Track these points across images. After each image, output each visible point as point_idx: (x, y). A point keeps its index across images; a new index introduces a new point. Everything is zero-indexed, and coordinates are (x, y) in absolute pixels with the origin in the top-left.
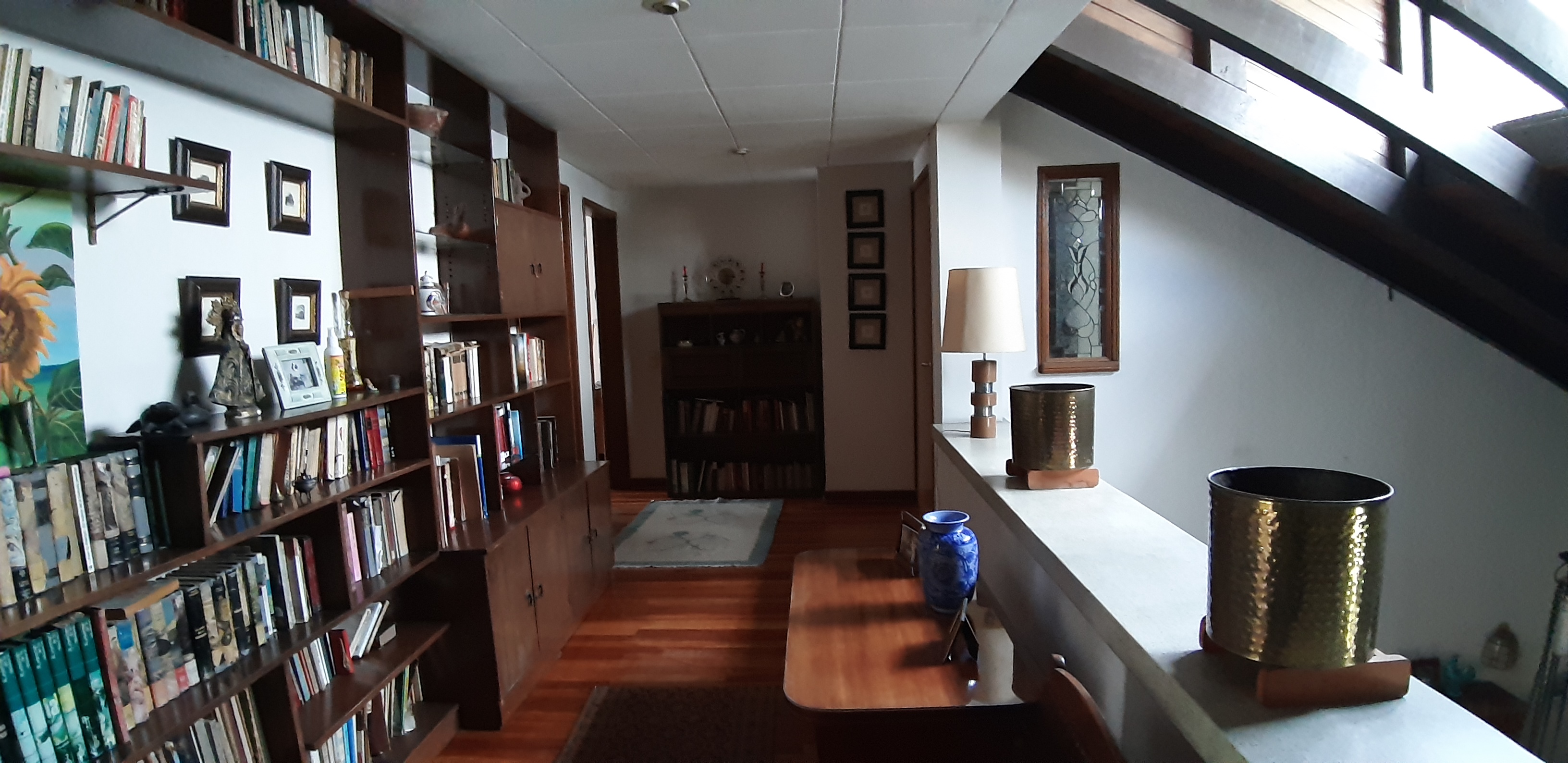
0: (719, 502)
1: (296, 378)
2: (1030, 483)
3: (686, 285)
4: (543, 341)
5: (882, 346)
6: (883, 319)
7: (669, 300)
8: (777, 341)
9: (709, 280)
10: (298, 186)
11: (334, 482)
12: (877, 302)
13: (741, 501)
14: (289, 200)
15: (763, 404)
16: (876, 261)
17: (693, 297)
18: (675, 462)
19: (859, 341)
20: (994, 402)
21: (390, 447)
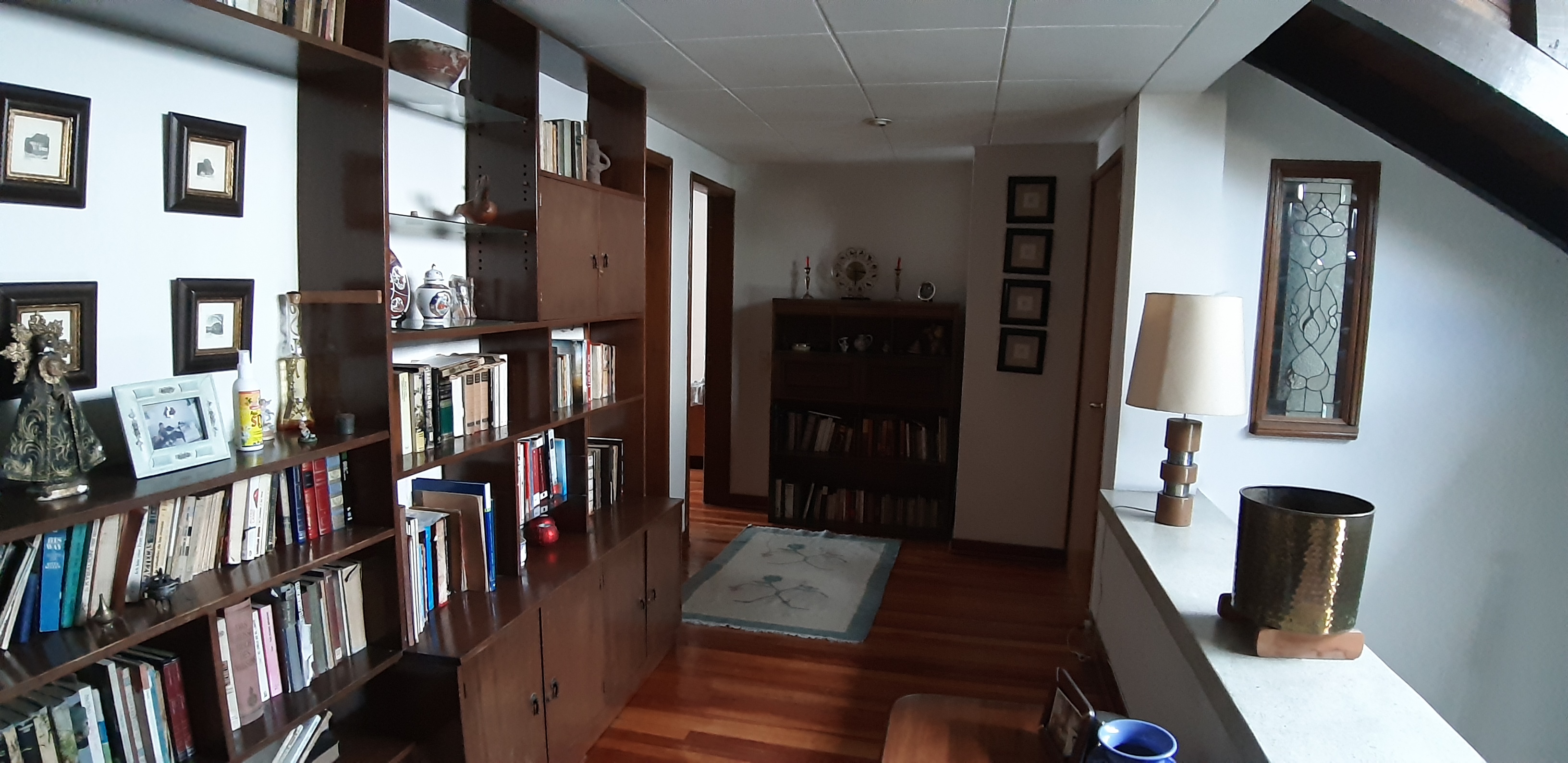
0: (826, 536)
1: (170, 428)
2: (1261, 646)
3: (808, 278)
4: (614, 347)
5: (1038, 370)
6: (1043, 337)
7: (786, 294)
8: (911, 352)
9: (835, 274)
10: (224, 148)
11: (239, 567)
12: (1037, 315)
13: (852, 538)
14: (204, 168)
15: (886, 425)
16: (1040, 265)
17: (815, 292)
18: (779, 482)
19: (1009, 362)
20: (1193, 479)
21: (345, 507)
